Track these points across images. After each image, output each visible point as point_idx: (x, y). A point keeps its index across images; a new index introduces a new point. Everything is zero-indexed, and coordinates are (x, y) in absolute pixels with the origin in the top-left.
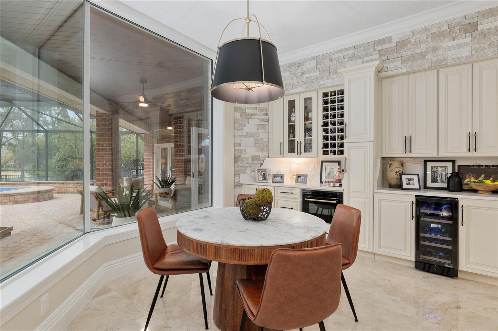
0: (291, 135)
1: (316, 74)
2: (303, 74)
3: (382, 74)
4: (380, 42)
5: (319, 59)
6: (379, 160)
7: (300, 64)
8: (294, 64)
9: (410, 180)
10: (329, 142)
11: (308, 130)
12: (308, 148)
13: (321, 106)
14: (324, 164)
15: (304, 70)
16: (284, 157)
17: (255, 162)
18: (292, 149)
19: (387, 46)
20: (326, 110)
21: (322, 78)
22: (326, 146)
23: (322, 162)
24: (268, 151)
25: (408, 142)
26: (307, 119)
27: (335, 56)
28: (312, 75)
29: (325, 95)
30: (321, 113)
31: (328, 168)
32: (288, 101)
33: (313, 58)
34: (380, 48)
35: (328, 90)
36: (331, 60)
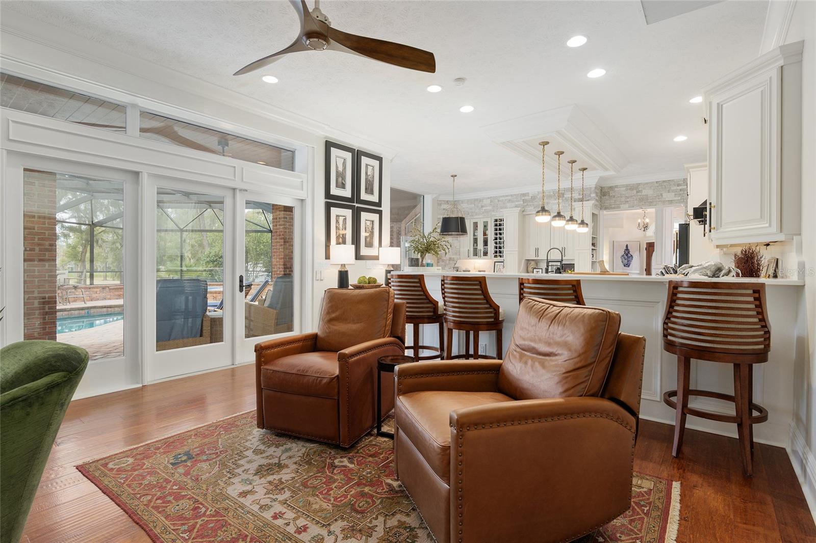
0: (475, 245)
1: (490, 208)
2: (482, 207)
3: (524, 213)
4: (524, 195)
5: (492, 199)
6: (523, 262)
7: (480, 200)
8: (477, 200)
9: (538, 272)
10: (498, 250)
11: (486, 243)
12: (485, 254)
13: (493, 228)
14: (496, 263)
15: (483, 205)
16: (470, 259)
17: (451, 262)
18: (475, 254)
19: (527, 198)
20: (496, 230)
21: (493, 211)
22: (496, 252)
23: (495, 262)
24: (459, 255)
25: (537, 250)
26: (485, 234)
27: (501, 199)
28: (488, 208)
29: (496, 221)
30: (493, 232)
31: (498, 266)
32: (474, 223)
33: (488, 198)
34: (523, 198)
35: (498, 218)
36: (499, 201)
